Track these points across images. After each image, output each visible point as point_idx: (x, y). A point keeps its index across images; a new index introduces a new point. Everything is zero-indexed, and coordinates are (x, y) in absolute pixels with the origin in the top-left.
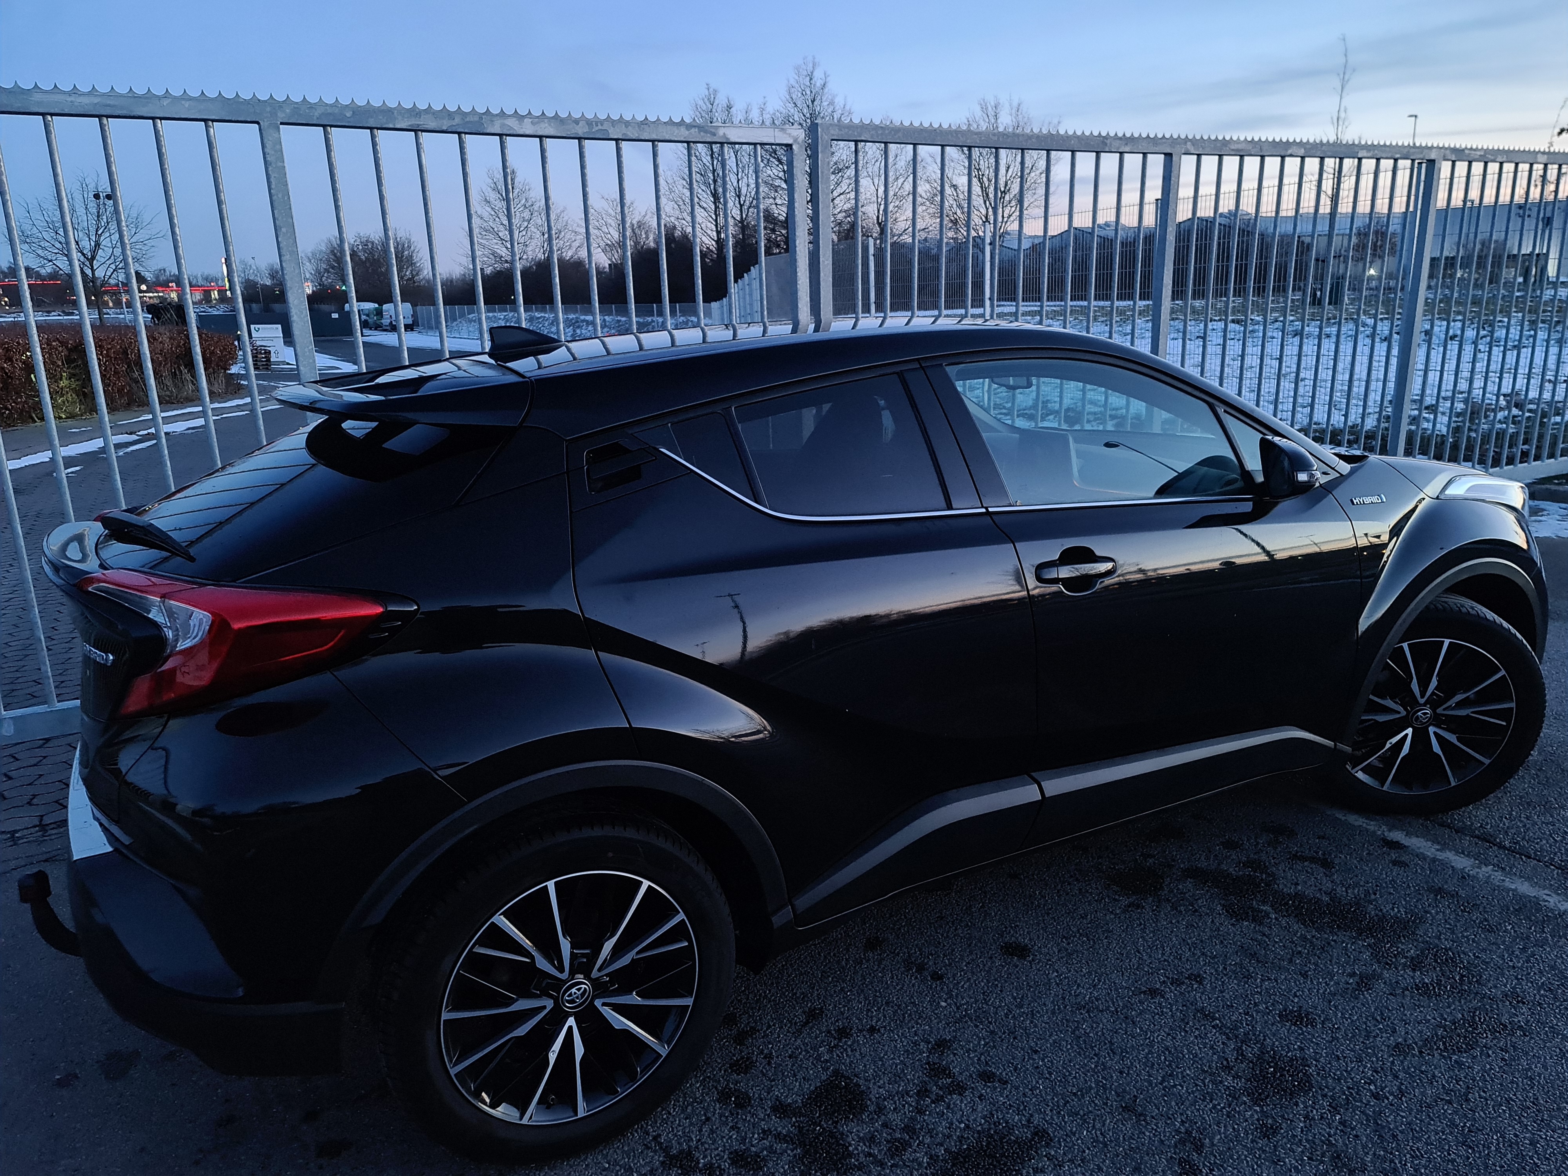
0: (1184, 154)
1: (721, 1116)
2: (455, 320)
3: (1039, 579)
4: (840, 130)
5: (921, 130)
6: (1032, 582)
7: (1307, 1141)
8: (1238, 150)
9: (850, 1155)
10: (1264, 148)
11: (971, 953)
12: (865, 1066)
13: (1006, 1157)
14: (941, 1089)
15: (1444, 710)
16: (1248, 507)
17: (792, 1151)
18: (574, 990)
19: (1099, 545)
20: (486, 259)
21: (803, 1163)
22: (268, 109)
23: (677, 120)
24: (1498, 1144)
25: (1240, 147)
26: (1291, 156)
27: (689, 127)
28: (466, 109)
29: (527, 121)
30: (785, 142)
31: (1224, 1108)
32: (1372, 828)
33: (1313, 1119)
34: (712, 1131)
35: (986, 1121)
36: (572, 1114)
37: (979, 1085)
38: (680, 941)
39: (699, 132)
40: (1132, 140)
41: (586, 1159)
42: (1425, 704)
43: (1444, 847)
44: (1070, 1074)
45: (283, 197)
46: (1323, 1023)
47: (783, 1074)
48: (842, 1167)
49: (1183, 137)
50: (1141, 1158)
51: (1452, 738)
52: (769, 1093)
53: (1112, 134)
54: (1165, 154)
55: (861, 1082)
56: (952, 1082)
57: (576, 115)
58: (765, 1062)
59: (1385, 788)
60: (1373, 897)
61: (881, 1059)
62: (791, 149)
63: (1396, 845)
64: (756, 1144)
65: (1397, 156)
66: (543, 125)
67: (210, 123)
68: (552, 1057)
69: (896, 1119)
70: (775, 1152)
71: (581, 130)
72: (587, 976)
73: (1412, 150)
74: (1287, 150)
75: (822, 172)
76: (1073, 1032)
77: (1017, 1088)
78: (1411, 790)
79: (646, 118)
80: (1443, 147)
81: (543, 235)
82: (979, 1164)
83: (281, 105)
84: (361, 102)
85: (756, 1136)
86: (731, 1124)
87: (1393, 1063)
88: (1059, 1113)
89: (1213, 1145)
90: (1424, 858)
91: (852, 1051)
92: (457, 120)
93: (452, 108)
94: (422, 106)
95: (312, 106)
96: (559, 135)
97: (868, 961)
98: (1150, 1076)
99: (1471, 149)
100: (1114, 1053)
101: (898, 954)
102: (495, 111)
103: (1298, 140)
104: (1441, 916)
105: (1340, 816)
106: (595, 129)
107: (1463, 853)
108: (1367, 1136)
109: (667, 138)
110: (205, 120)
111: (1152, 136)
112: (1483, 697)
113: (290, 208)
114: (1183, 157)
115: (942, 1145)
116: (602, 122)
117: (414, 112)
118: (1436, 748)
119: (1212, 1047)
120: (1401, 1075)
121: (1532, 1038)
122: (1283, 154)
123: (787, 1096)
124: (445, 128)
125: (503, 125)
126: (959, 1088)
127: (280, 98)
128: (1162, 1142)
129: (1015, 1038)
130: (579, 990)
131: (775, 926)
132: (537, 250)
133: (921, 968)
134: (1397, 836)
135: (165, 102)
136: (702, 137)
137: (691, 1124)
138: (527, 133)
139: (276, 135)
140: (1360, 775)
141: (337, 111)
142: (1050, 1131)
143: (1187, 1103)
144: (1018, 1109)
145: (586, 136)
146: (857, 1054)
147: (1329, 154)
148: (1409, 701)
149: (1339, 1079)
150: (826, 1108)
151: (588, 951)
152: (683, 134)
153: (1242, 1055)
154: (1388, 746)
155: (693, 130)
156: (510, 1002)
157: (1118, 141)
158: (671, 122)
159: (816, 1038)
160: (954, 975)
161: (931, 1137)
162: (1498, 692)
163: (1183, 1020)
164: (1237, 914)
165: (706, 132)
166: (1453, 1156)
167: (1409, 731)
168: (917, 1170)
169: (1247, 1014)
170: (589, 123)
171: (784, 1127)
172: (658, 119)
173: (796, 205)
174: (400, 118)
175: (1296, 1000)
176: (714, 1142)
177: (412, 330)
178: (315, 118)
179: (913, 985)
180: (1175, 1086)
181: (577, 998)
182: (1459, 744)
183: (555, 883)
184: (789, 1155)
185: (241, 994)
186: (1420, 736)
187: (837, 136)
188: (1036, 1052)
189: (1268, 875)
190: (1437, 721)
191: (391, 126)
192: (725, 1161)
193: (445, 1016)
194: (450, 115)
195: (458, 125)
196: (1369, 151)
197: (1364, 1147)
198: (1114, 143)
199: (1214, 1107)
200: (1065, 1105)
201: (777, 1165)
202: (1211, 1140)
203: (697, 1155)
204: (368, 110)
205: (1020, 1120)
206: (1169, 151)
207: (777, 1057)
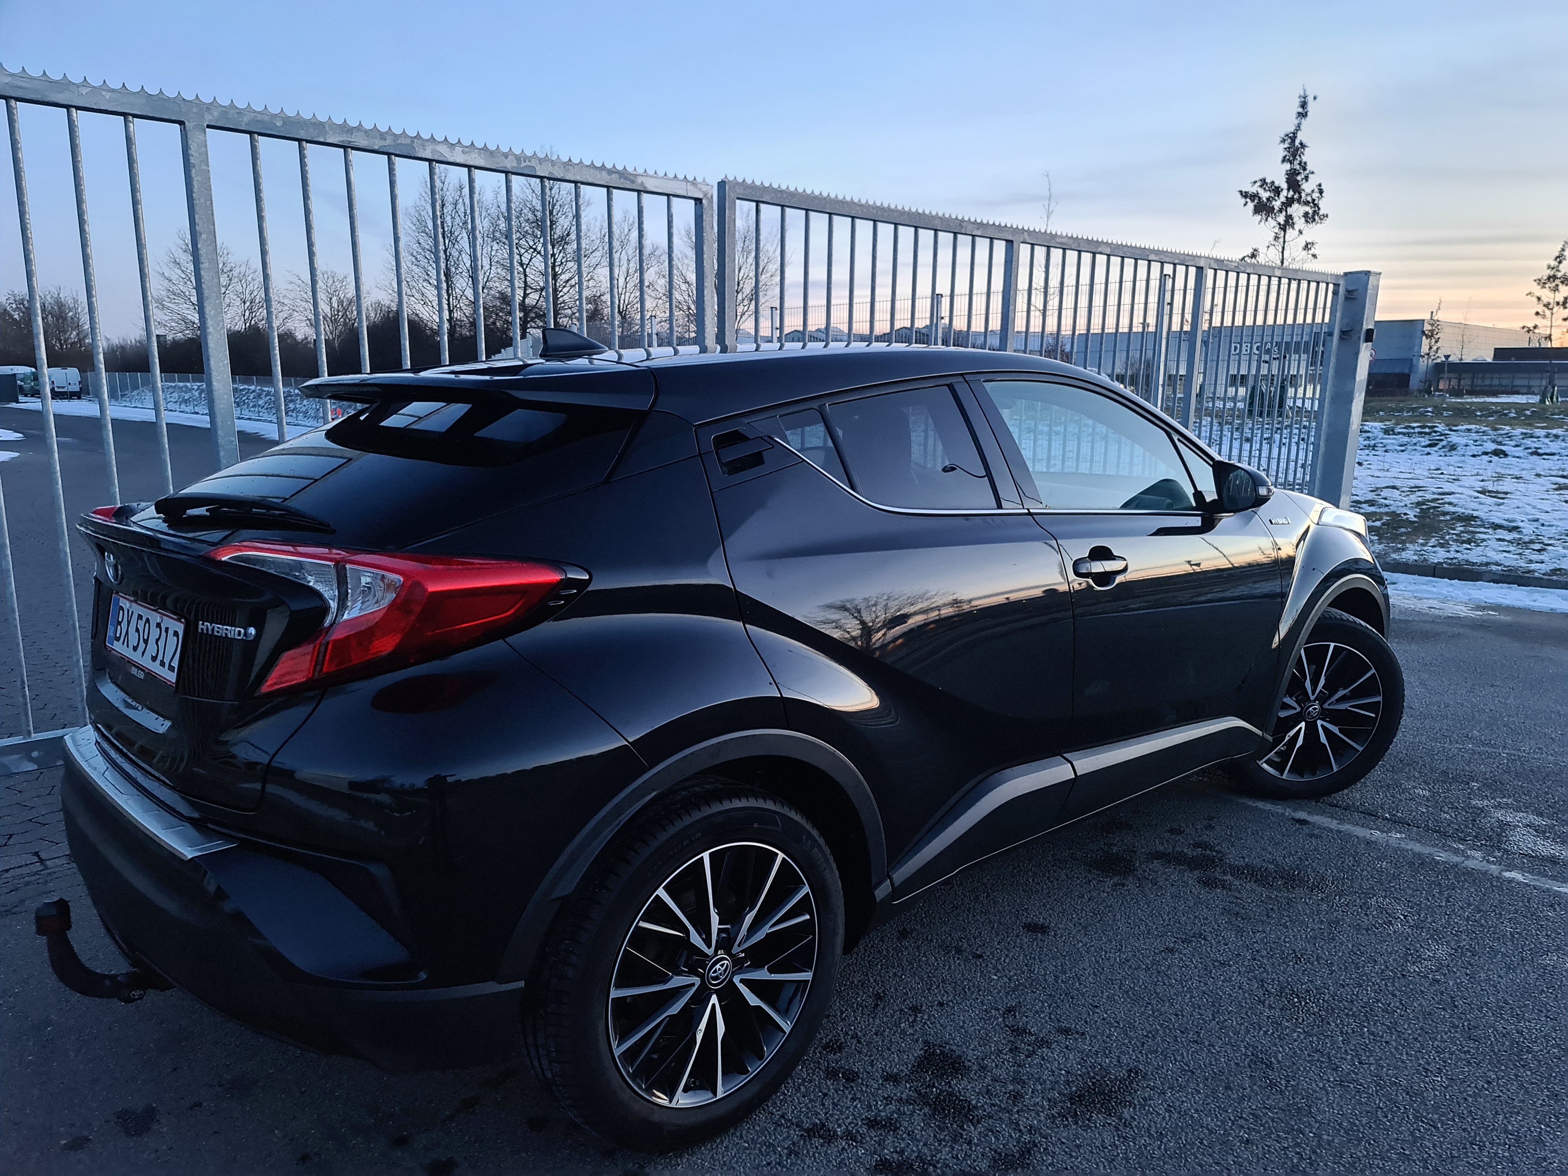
0: (1023, 242)
1: (836, 1091)
2: (137, 388)
3: (1077, 574)
4: (744, 189)
5: (812, 198)
6: (1072, 576)
7: (1351, 1050)
8: (1062, 243)
9: (976, 1107)
10: (1081, 245)
11: (997, 934)
12: (950, 1034)
13: (1115, 1092)
14: (1029, 1045)
15: (1329, 705)
16: (1196, 522)
17: (920, 1110)
18: (718, 966)
19: (1115, 545)
20: (173, 324)
21: (936, 1119)
22: (195, 110)
23: (599, 165)
24: (1495, 1036)
25: (1065, 240)
26: (1101, 253)
27: (611, 172)
28: (397, 131)
29: (458, 149)
30: (696, 196)
31: (1273, 1033)
32: (1280, 811)
33: (1347, 1032)
34: (835, 1105)
35: (1082, 1066)
36: (711, 1095)
37: (1061, 1038)
38: (802, 914)
39: (620, 178)
40: (981, 225)
41: (722, 1142)
42: (1314, 701)
43: (1341, 821)
44: (1135, 1021)
45: (206, 201)
46: (1317, 960)
47: (877, 1049)
48: (973, 1117)
49: (1020, 227)
50: (1228, 1079)
51: (1335, 729)
52: (872, 1067)
53: (966, 219)
54: (1007, 241)
55: (954, 1048)
56: (1036, 1039)
57: (505, 149)
58: (855, 1041)
59: (1284, 777)
60: (1307, 863)
61: (962, 1027)
62: (701, 203)
63: (1303, 822)
64: (885, 1111)
65: (1177, 261)
66: (473, 155)
67: (131, 118)
68: (699, 1037)
69: (1001, 1073)
70: (905, 1113)
71: (510, 164)
72: (729, 953)
73: (1187, 258)
74: (1097, 248)
75: (729, 228)
76: (1120, 988)
77: (1095, 1037)
78: (1303, 777)
79: (570, 160)
80: (1208, 258)
81: (244, 303)
82: (1094, 1101)
83: (209, 107)
84: (291, 113)
85: (880, 1103)
86: (850, 1096)
87: (1386, 985)
88: (1141, 1052)
89: (1279, 1062)
90: (1331, 830)
91: (931, 1023)
92: (389, 141)
93: (383, 129)
94: (353, 123)
95: (240, 112)
96: (488, 166)
97: (906, 948)
98: (1201, 1015)
99: (1228, 260)
100: (1163, 1001)
101: (932, 941)
102: (426, 136)
103: (1105, 241)
104: (1365, 873)
105: (1250, 803)
106: (523, 164)
107: (1358, 824)
108: (1395, 1041)
109: (590, 181)
110: (124, 115)
111: (997, 224)
112: (1355, 694)
113: (212, 214)
114: (1022, 245)
115: (1053, 1089)
116: (530, 159)
117: (345, 128)
118: (1323, 739)
119: (1240, 988)
120: (1398, 993)
121: (1480, 957)
122: (1094, 251)
123: (890, 1067)
124: (376, 148)
125: (434, 151)
126: (1044, 1043)
127: (207, 99)
128: (1237, 1064)
129: (1072, 998)
130: (722, 965)
131: (878, 900)
132: (237, 318)
133: (959, 951)
134: (1302, 815)
135: (84, 91)
136: (623, 183)
137: (811, 1101)
138: (458, 161)
139: (202, 137)
140: (1265, 766)
141: (266, 118)
142: (1141, 1067)
143: (1242, 1032)
144: (1105, 1053)
145: (514, 171)
146: (938, 1026)
147: (1129, 255)
148: (1303, 699)
149: (1352, 1001)
150: (933, 1073)
151: (728, 926)
152: (604, 178)
153: (1267, 990)
154: (1287, 738)
155: (614, 176)
156: (665, 979)
157: (972, 225)
158: (592, 166)
159: (893, 1016)
160: (992, 953)
161: (1041, 1084)
162: (1368, 689)
163: (1206, 969)
164: (1209, 883)
165: (626, 179)
166: (1466, 1048)
167: (1303, 725)
168: (1042, 1112)
169: (1255, 959)
170: (518, 158)
171: (905, 1091)
172: (581, 162)
173: (705, 256)
174: (331, 132)
175: (1288, 945)
176: (842, 1113)
177: (79, 398)
178: (244, 124)
179: (959, 965)
180: (1226, 1020)
181: (721, 974)
182: (1341, 735)
183: (710, 854)
184: (919, 1115)
185: (425, 977)
186: (1311, 729)
187: (743, 194)
188: (1097, 1007)
189: (1217, 852)
190: (1325, 715)
191: (322, 140)
192: (861, 1127)
193: (614, 993)
194: (382, 136)
195: (389, 146)
196: (1156, 255)
197: (1396, 1049)
198: (969, 227)
199: (1265, 1033)
200: (1143, 1046)
201: (913, 1123)
202: (1276, 1058)
203: (831, 1126)
204: (298, 122)
205: (1111, 1062)
206: (1010, 238)
207: (864, 1036)
